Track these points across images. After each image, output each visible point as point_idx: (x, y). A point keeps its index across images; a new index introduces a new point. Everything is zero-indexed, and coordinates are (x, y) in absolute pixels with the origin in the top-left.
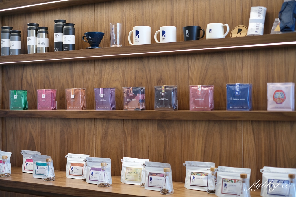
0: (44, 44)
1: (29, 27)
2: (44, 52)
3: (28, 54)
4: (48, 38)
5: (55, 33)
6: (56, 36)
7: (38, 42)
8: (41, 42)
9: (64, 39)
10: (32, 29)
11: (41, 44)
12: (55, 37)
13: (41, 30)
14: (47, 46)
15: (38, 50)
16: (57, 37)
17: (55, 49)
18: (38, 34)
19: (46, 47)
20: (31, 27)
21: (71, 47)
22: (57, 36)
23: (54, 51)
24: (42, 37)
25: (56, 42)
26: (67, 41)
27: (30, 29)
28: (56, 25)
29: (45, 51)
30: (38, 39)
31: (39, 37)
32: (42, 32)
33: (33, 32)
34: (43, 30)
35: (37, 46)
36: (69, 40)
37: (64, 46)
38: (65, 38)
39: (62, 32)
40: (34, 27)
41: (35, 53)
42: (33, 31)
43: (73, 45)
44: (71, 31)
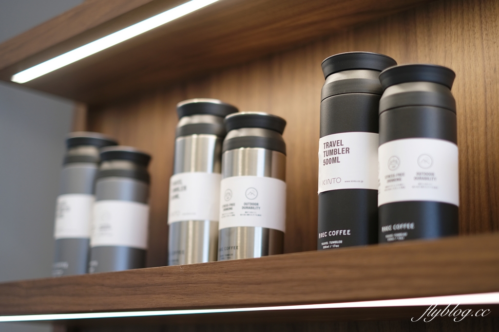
0: (258, 211)
1: (185, 121)
2: (257, 253)
3: (171, 264)
4: (282, 175)
5: (323, 140)
6: (331, 152)
7: (223, 202)
8: (239, 199)
9: (384, 170)
10: (201, 129)
11: (238, 209)
12: (326, 162)
13: (243, 133)
14: (277, 223)
15: (223, 245)
16: (335, 160)
17: (321, 235)
18: (227, 154)
19: (267, 232)
20: (196, 119)
21: (432, 222)
22: (336, 152)
23: (314, 245)
24: (249, 170)
25: (330, 195)
26: (408, 180)
27: (188, 131)
28: (337, 85)
29: (265, 251)
30: (227, 183)
31: (232, 174)
32: (249, 142)
33: (202, 147)
34: (257, 132)
35: (217, 224)
36: (419, 176)
37: (383, 216)
38: (394, 162)
39: (373, 126)
40: (208, 119)
41: (205, 260)
42: (205, 142)
43: (444, 207)
44: (432, 116)
